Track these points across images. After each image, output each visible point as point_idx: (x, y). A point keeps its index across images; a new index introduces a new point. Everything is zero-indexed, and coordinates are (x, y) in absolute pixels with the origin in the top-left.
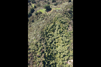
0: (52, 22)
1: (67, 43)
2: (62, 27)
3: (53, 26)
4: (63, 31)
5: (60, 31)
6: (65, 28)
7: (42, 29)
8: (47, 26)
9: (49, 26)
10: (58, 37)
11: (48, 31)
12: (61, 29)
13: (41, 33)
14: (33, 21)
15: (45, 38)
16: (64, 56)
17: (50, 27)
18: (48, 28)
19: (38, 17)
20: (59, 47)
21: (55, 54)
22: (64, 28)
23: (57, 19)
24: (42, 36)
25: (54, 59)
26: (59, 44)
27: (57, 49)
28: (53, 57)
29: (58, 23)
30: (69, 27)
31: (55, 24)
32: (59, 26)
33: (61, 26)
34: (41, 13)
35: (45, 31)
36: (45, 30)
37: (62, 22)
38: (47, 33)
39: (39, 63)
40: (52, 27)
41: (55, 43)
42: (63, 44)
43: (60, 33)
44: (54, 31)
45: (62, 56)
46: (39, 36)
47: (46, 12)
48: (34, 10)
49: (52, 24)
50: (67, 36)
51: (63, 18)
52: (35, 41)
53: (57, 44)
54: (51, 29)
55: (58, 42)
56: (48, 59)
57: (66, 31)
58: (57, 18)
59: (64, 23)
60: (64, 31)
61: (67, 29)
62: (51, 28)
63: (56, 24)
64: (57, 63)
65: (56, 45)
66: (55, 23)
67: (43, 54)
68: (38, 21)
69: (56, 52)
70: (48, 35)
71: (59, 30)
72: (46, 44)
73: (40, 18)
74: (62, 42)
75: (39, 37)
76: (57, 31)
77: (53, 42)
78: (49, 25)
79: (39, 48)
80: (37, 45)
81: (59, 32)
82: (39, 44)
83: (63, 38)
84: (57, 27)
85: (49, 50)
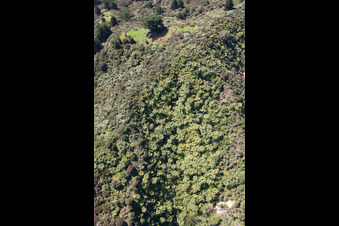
0: (168, 74)
1: (215, 145)
2: (200, 92)
3: (171, 85)
4: (201, 105)
5: (192, 104)
6: (211, 95)
7: (134, 96)
8: (151, 87)
9: (156, 86)
10: (187, 125)
11: (152, 102)
12: (197, 98)
13: (130, 108)
14: (105, 69)
15: (141, 126)
16: (204, 187)
17: (161, 89)
18: (153, 91)
19: (122, 54)
20: (188, 157)
21: (175, 180)
22: (207, 94)
23: (185, 63)
24: (132, 117)
25: (170, 198)
26: (188, 145)
27: (183, 164)
28: (166, 191)
29: (186, 78)
30: (222, 89)
31: (176, 81)
32: (191, 88)
33: (196, 87)
34: (133, 42)
35: (144, 101)
36: (142, 98)
37: (200, 75)
38: (148, 109)
39: (118, 209)
40: (166, 89)
41: (176, 142)
42: (202, 148)
43: (194, 109)
44: (172, 103)
45: (196, 188)
46: (121, 119)
47: (150, 40)
48: (111, 33)
49: (168, 80)
50: (217, 120)
51: (203, 61)
52: (108, 133)
53: (180, 145)
54: (163, 98)
55: (184, 142)
56: (150, 197)
57: (211, 103)
58: (183, 60)
59: (208, 78)
60: (206, 102)
61: (218, 98)
62: (163, 93)
63: (181, 79)
64: (180, 211)
65: (179, 151)
66: (176, 76)
67: (134, 179)
68: (121, 67)
69: (176, 173)
70: (151, 115)
71: (190, 100)
72: (144, 147)
73: (128, 57)
74: (198, 139)
75: (123, 121)
76: (183, 103)
77: (169, 141)
78: (157, 82)
79: (120, 159)
80: (116, 149)
81: (188, 107)
82: (120, 144)
83: (202, 127)
84: (184, 90)
85: (155, 165)
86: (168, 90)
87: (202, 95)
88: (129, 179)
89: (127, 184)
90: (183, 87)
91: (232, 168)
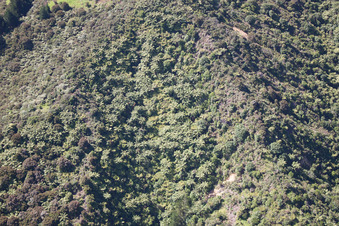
0: (122, 32)
1: (199, 108)
2: (170, 47)
3: (127, 44)
5: (160, 63)
6: (184, 49)
7: (78, 62)
8: (101, 50)
9: (107, 48)
10: (156, 91)
13: (75, 77)
15: (91, 97)
17: (115, 51)
18: (103, 54)
19: (53, 25)
20: (162, 130)
22: (178, 49)
23: (144, 16)
24: (79, 85)
26: (161, 117)
28: (137, 180)
29: (147, 34)
30: (197, 38)
31: (134, 40)
32: (156, 45)
33: (163, 42)
34: (67, 7)
35: (93, 68)
36: (89, 64)
37: (166, 28)
39: (69, 194)
40: (122, 51)
41: (142, 113)
43: (163, 69)
44: (132, 68)
46: (64, 88)
47: (92, 2)
49: (123, 39)
50: (197, 76)
51: (167, 8)
52: (46, 107)
53: (151, 119)
54: (120, 61)
57: (185, 58)
58: (140, 13)
59: (177, 28)
60: (179, 60)
61: (193, 51)
62: (117, 55)
63: (141, 36)
64: (163, 210)
66: (134, 33)
67: (89, 155)
68: (53, 40)
69: (149, 153)
70: (105, 85)
71: (156, 58)
72: (98, 119)
73: (63, 26)
74: (174, 104)
75: (68, 90)
76: (148, 65)
77: (134, 112)
78: (109, 42)
79: (67, 134)
81: (154, 66)
82: (66, 116)
84: (147, 48)
85: (117, 142)
86: (124, 51)
87: (171, 51)
88: (81, 156)
89: (79, 163)
90: (146, 45)
91: (226, 129)
